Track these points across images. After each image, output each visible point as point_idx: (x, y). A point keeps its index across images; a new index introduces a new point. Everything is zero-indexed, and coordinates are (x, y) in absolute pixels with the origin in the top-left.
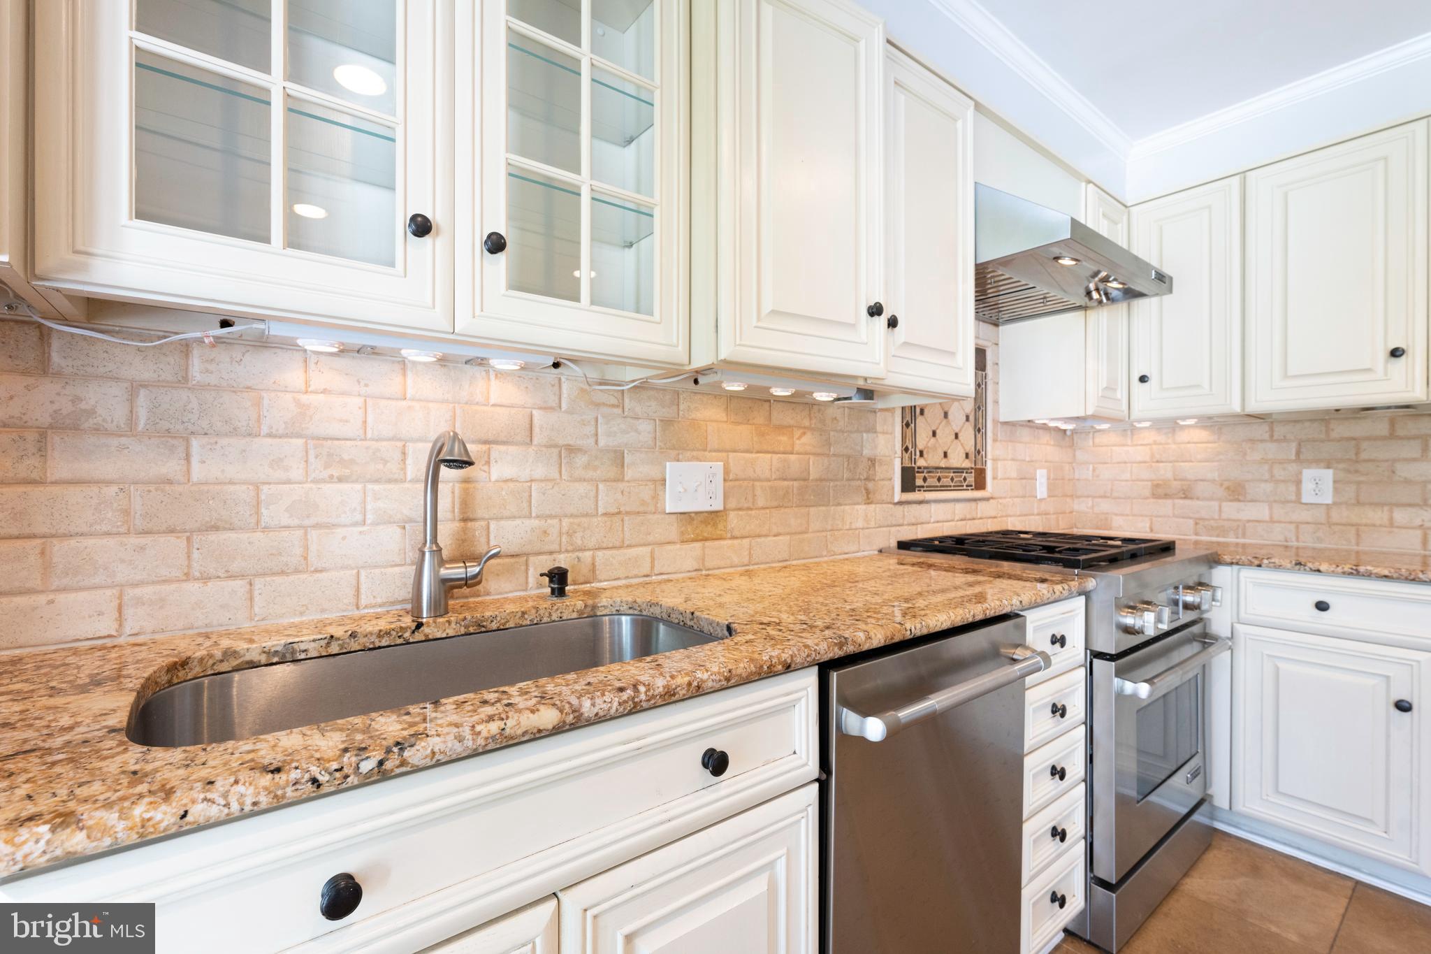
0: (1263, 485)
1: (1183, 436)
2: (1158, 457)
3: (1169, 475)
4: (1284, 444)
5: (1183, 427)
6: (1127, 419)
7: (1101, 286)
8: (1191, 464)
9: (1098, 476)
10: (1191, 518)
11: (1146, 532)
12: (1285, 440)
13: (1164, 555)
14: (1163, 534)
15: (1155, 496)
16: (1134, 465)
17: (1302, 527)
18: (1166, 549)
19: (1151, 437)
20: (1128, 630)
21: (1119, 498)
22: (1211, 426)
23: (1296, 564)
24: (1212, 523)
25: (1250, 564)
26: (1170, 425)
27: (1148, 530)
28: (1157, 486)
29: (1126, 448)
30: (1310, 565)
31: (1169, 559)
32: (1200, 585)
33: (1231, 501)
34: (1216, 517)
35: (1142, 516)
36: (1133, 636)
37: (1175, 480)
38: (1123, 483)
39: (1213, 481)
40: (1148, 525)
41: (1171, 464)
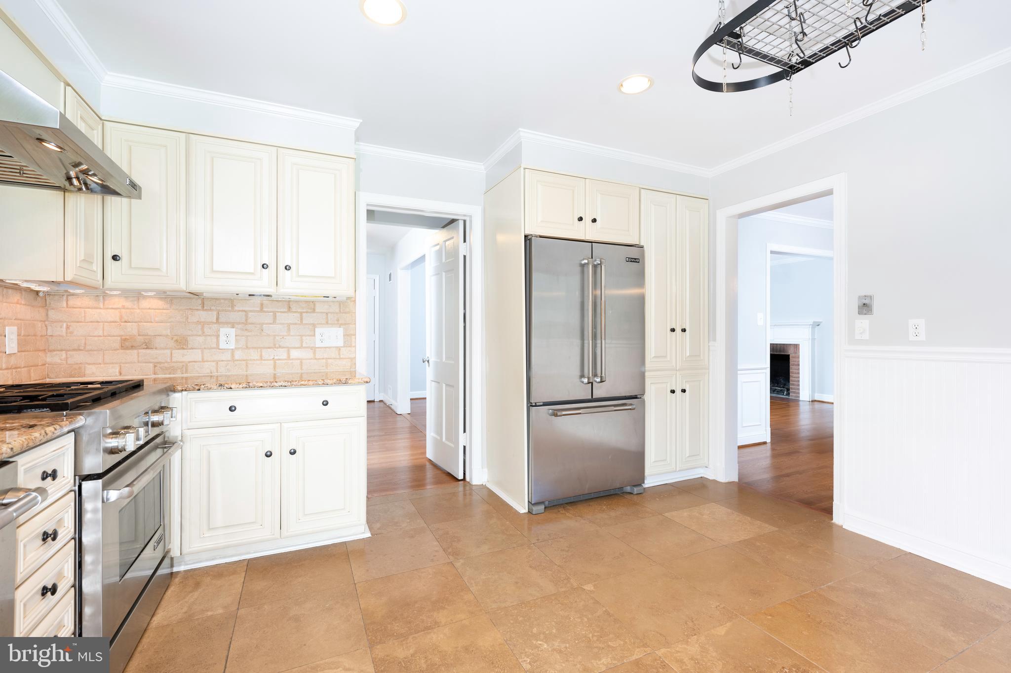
0: (198, 338)
1: (145, 304)
2: (126, 318)
3: (135, 332)
4: (210, 313)
5: (145, 297)
6: (101, 288)
7: (81, 176)
8: (151, 324)
9: (71, 333)
10: (151, 363)
11: (116, 376)
12: (211, 310)
13: (136, 390)
14: (132, 375)
15: (123, 347)
16: (106, 324)
17: (219, 363)
18: (137, 386)
19: (120, 302)
20: (112, 451)
21: (91, 350)
22: (166, 298)
23: (219, 386)
24: (166, 365)
25: (194, 389)
26: (137, 295)
27: (118, 374)
28: (125, 340)
29: (98, 311)
30: (226, 385)
31: (140, 393)
32: (162, 409)
33: (179, 349)
34: (169, 361)
35: (113, 363)
36: (117, 455)
37: (139, 335)
38: (96, 338)
39: (167, 336)
40: (117, 370)
41: (137, 324)
